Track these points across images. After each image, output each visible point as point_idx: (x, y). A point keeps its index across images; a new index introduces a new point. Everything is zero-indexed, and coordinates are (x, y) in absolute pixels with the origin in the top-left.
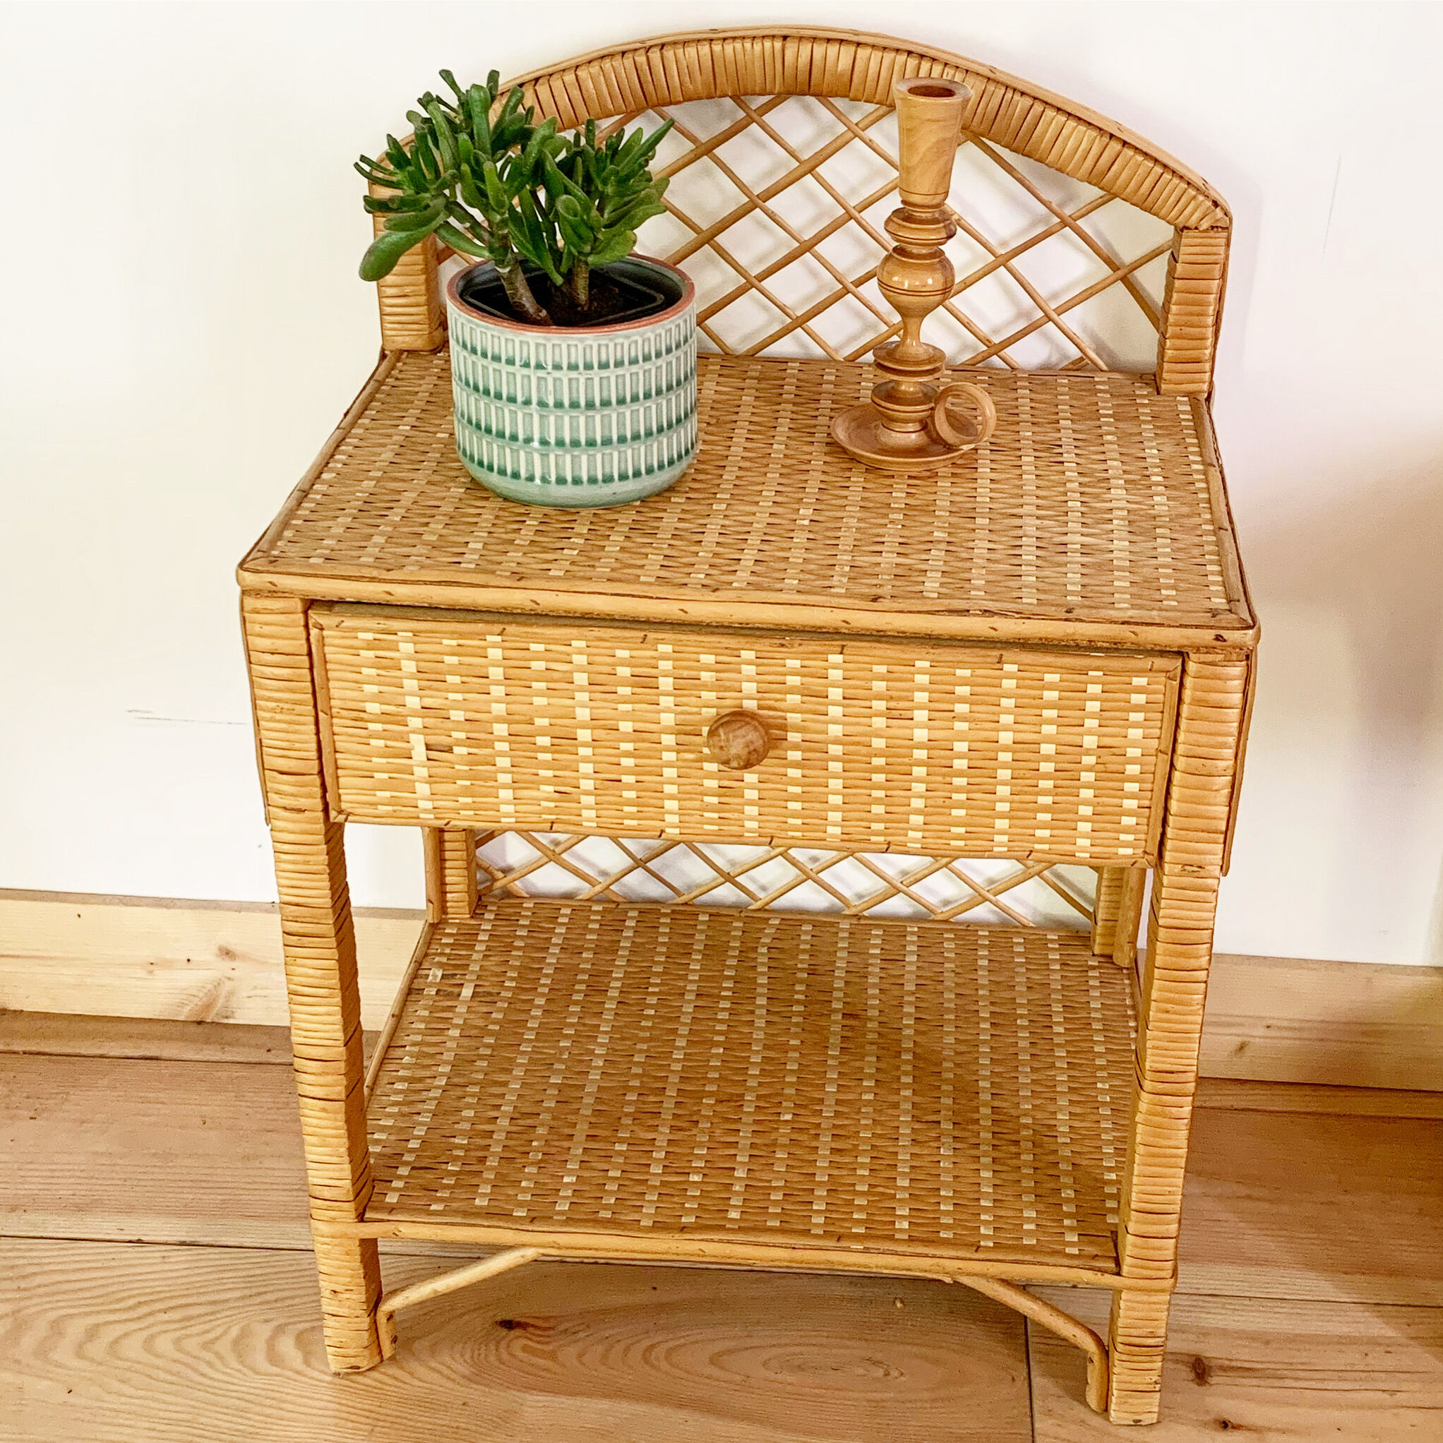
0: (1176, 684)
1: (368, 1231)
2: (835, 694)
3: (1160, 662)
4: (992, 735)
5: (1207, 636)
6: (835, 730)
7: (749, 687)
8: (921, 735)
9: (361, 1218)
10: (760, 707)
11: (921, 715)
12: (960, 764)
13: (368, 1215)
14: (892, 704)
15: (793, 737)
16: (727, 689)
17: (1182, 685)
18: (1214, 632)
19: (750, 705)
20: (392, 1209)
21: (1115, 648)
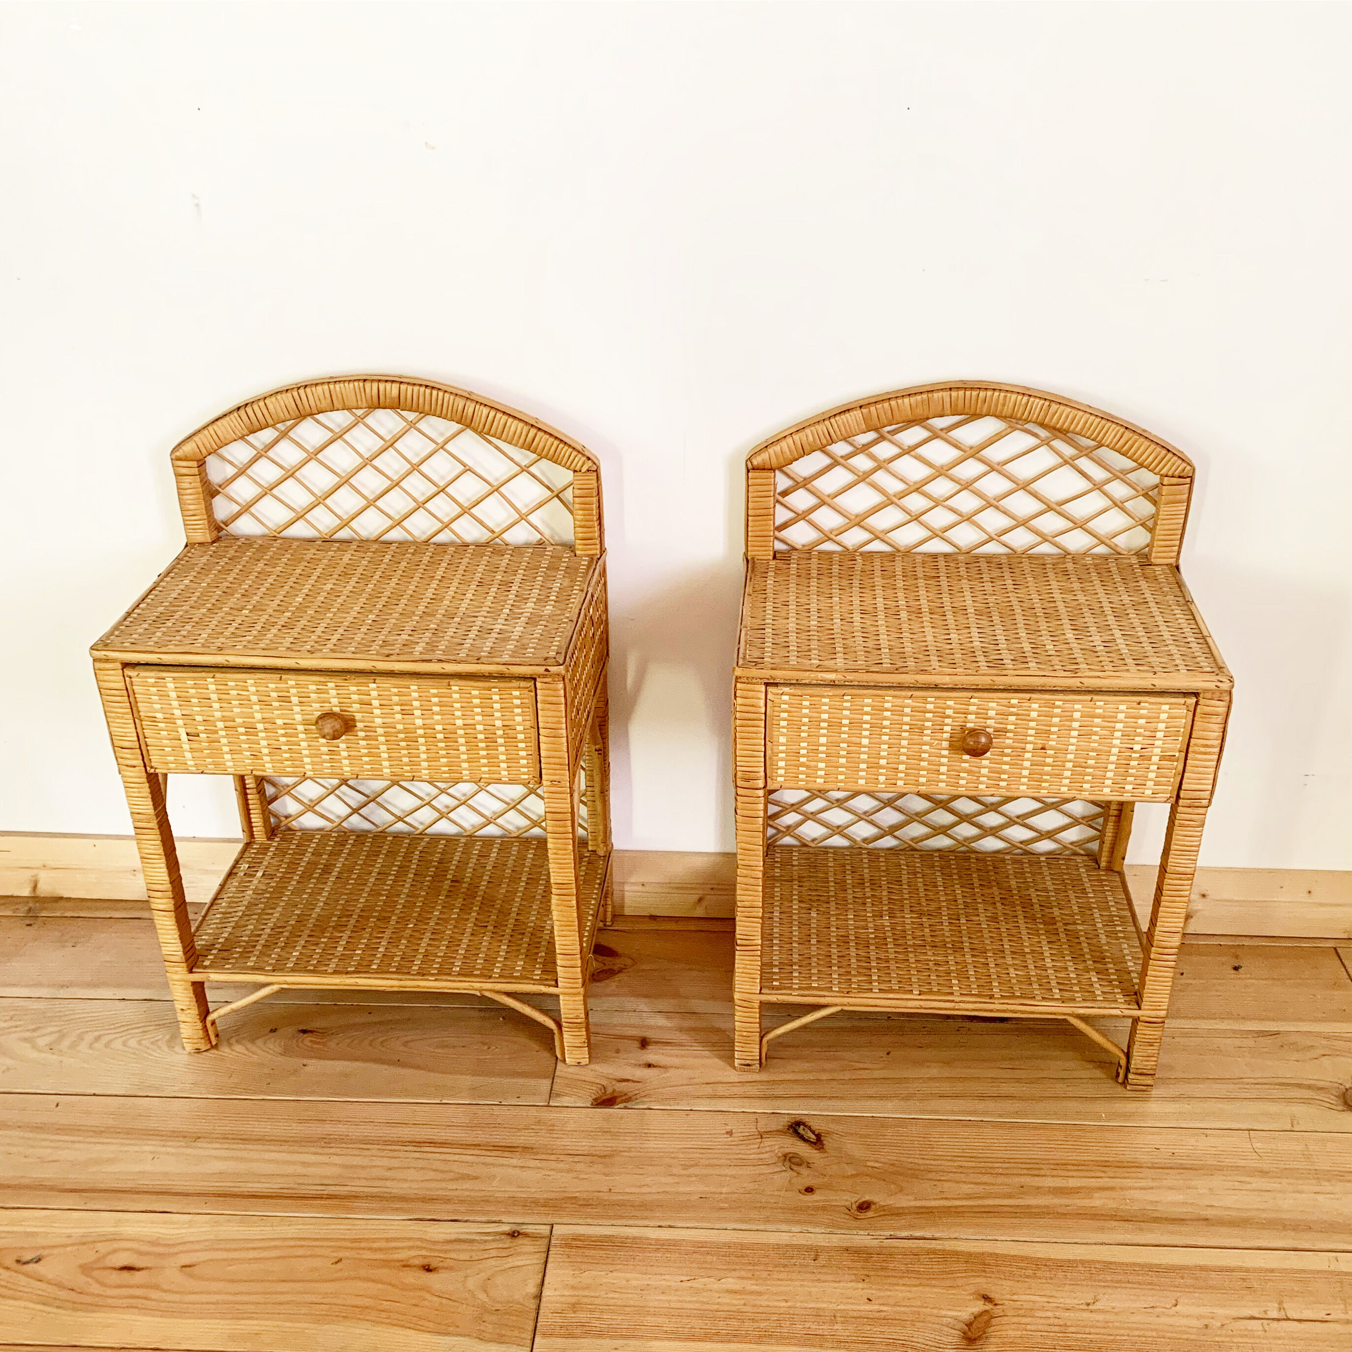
0: (533, 694)
1: (196, 977)
2: (376, 703)
3: (523, 684)
4: (452, 721)
5: (541, 670)
6: (379, 721)
7: (335, 701)
8: (419, 722)
9: (191, 971)
10: (341, 711)
11: (418, 713)
12: (440, 736)
13: (194, 970)
14: (403, 708)
15: (360, 725)
16: (323, 702)
17: (536, 695)
18: (544, 667)
19: (336, 710)
20: (205, 967)
21: (502, 677)
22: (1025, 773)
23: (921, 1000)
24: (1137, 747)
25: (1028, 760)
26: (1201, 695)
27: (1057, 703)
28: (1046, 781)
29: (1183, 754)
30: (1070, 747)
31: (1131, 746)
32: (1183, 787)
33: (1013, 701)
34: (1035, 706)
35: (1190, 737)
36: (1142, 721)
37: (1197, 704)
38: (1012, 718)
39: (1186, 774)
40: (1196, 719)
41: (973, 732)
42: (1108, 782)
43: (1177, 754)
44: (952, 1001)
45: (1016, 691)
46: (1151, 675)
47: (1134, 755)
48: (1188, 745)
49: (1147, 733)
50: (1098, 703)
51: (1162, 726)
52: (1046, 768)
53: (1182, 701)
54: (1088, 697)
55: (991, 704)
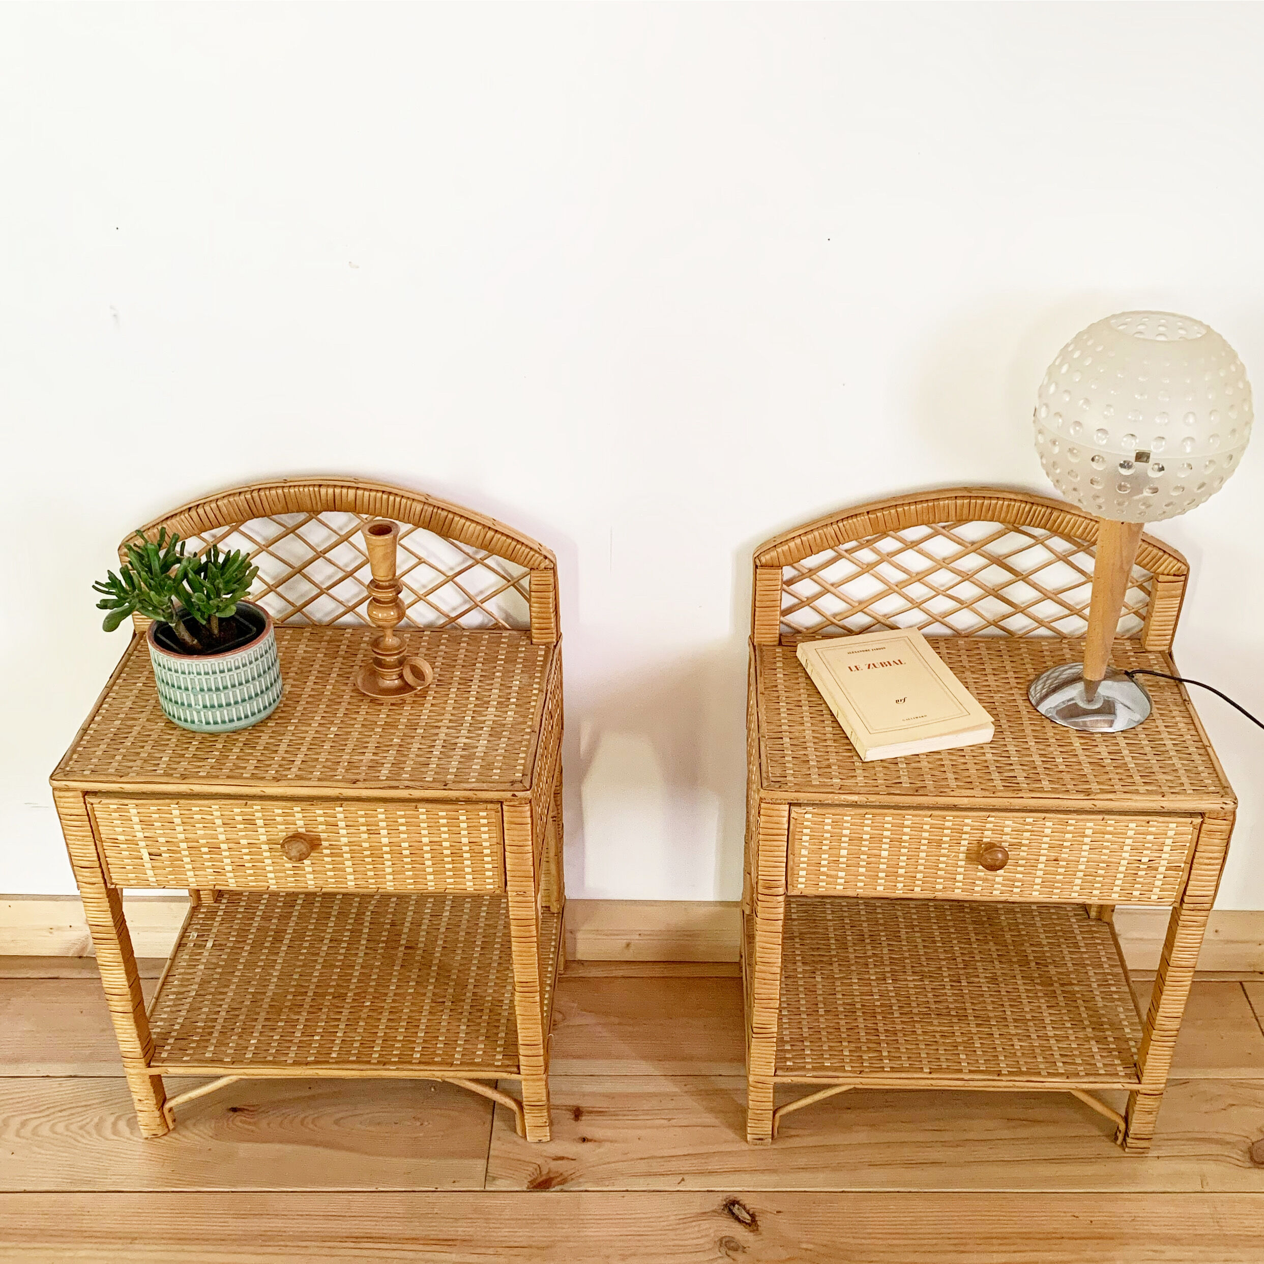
0: (500, 815)
1: (153, 1071)
2: (342, 824)
3: (490, 806)
4: (418, 839)
5: (509, 795)
6: (344, 840)
7: (300, 823)
8: (385, 841)
9: (149, 1066)
10: (307, 831)
11: (384, 832)
12: (406, 852)
13: (152, 1064)
14: (369, 828)
15: (325, 844)
16: (289, 824)
17: (502, 816)
18: (512, 793)
20: (164, 1061)
21: (468, 801)
22: (1038, 881)
23: (932, 1079)
24: (1145, 860)
25: (1041, 870)
26: (1207, 815)
27: (1070, 822)
28: (1057, 888)
29: (1189, 865)
30: (1082, 859)
31: (1139, 858)
32: (1187, 893)
33: (1028, 820)
34: (1049, 824)
35: (1195, 851)
36: (1150, 838)
37: (1202, 822)
38: (1027, 834)
39: (1190, 882)
40: (1201, 835)
41: (991, 847)
42: (1117, 889)
43: (1183, 865)
44: (962, 1080)
45: (1031, 811)
46: (1159, 797)
47: (1142, 866)
48: (1194, 857)
49: (1156, 847)
50: (1109, 822)
51: (1169, 841)
52: (1058, 877)
53: (1189, 820)
54: (1100, 817)
55: (1007, 822)
